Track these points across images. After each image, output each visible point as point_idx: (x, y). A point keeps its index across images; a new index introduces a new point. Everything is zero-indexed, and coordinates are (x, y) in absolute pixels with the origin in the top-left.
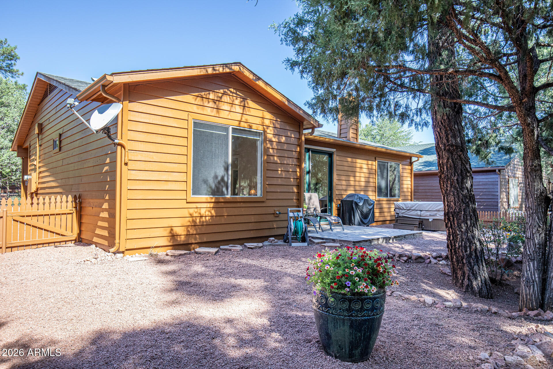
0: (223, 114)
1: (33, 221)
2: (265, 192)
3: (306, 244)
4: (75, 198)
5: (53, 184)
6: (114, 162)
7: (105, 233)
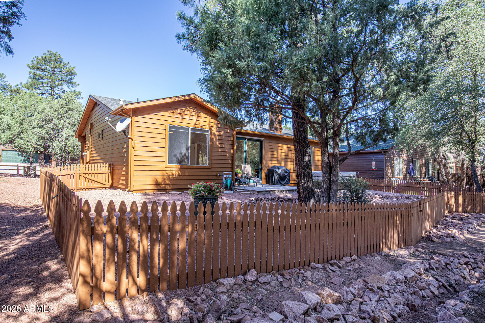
0: (185, 121)
1: (89, 176)
2: (211, 163)
3: (232, 192)
4: (110, 165)
5: (98, 158)
6: (128, 147)
7: (124, 182)
